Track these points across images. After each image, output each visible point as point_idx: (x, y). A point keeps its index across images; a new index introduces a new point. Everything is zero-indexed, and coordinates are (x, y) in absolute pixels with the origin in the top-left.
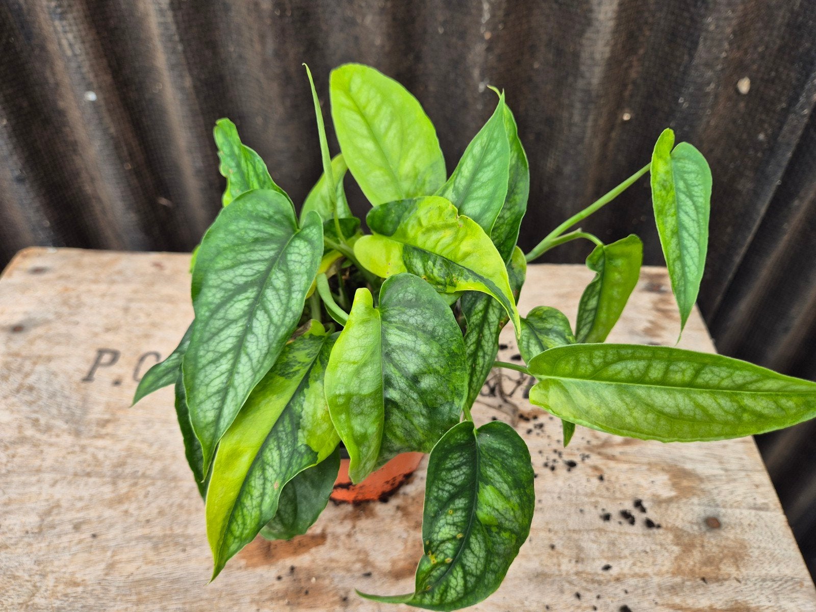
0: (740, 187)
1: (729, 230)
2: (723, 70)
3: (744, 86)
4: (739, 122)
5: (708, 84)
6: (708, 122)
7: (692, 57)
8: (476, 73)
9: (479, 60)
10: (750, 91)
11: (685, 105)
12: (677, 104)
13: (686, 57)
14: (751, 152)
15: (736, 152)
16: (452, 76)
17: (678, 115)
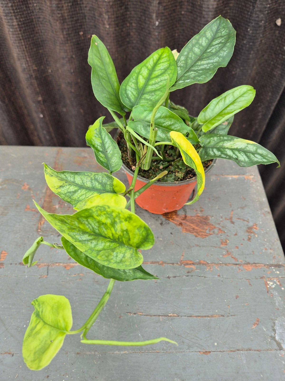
0: (275, 73)
1: (270, 94)
2: (268, 13)
3: (279, 22)
4: (276, 41)
5: (261, 21)
6: (261, 41)
7: (254, 7)
8: (154, 16)
9: (155, 9)
10: (282, 24)
11: (251, 32)
12: (247, 32)
13: (251, 7)
14: (281, 56)
15: (274, 56)
16: (143, 18)
17: (248, 37)
